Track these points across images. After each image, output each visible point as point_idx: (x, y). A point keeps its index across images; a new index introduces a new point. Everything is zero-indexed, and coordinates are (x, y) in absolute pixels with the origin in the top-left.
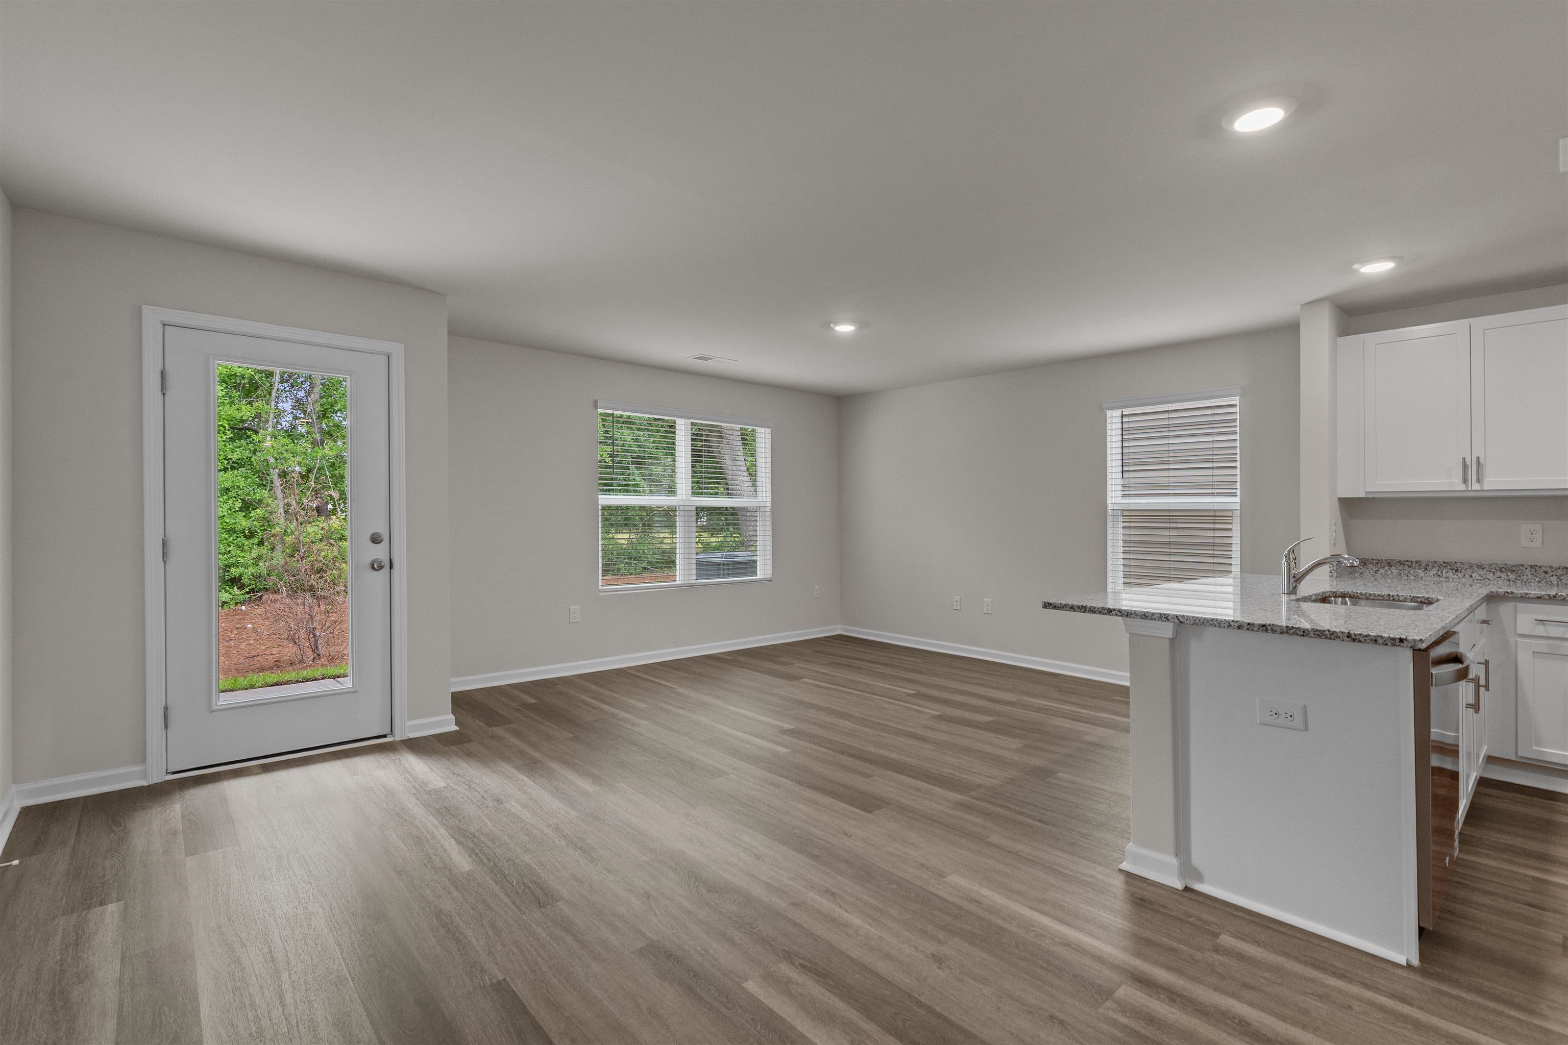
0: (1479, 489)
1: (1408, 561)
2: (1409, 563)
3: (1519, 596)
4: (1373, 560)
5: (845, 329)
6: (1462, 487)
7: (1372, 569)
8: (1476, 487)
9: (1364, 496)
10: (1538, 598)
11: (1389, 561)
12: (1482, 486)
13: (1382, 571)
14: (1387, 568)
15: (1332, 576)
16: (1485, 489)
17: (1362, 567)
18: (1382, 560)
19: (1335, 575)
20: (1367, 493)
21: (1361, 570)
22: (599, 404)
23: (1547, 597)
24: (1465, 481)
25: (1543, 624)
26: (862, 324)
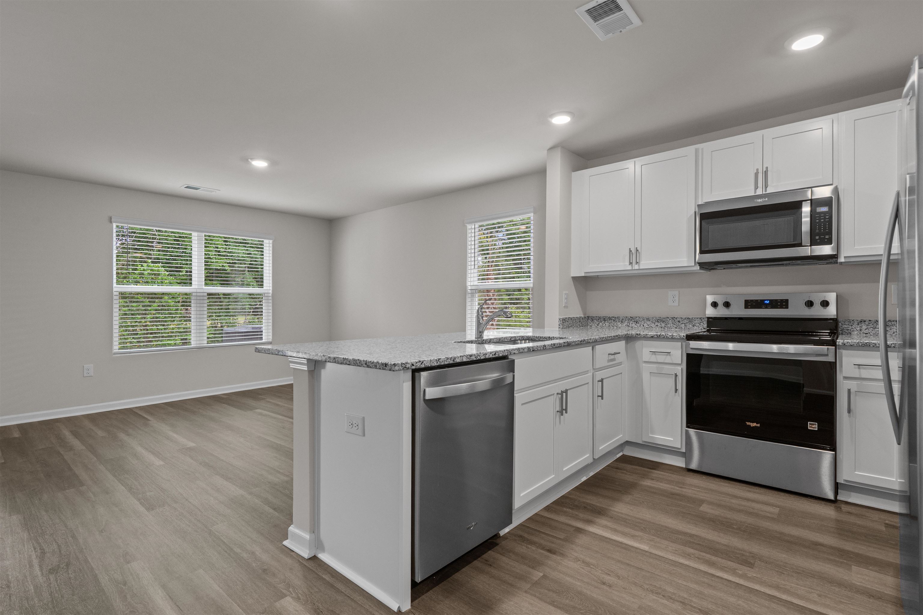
0: (638, 268)
1: (613, 317)
2: (614, 318)
3: (643, 336)
4: (597, 317)
5: (260, 164)
6: (629, 268)
7: (596, 323)
8: (636, 267)
9: (583, 275)
10: (652, 337)
11: (604, 318)
12: (639, 266)
13: (601, 324)
14: (603, 322)
15: (560, 328)
16: (641, 268)
17: (591, 322)
18: (601, 317)
19: (561, 327)
20: (586, 273)
21: (590, 324)
22: (113, 220)
23: (656, 336)
24: (631, 263)
25: (655, 354)
26: (273, 163)
